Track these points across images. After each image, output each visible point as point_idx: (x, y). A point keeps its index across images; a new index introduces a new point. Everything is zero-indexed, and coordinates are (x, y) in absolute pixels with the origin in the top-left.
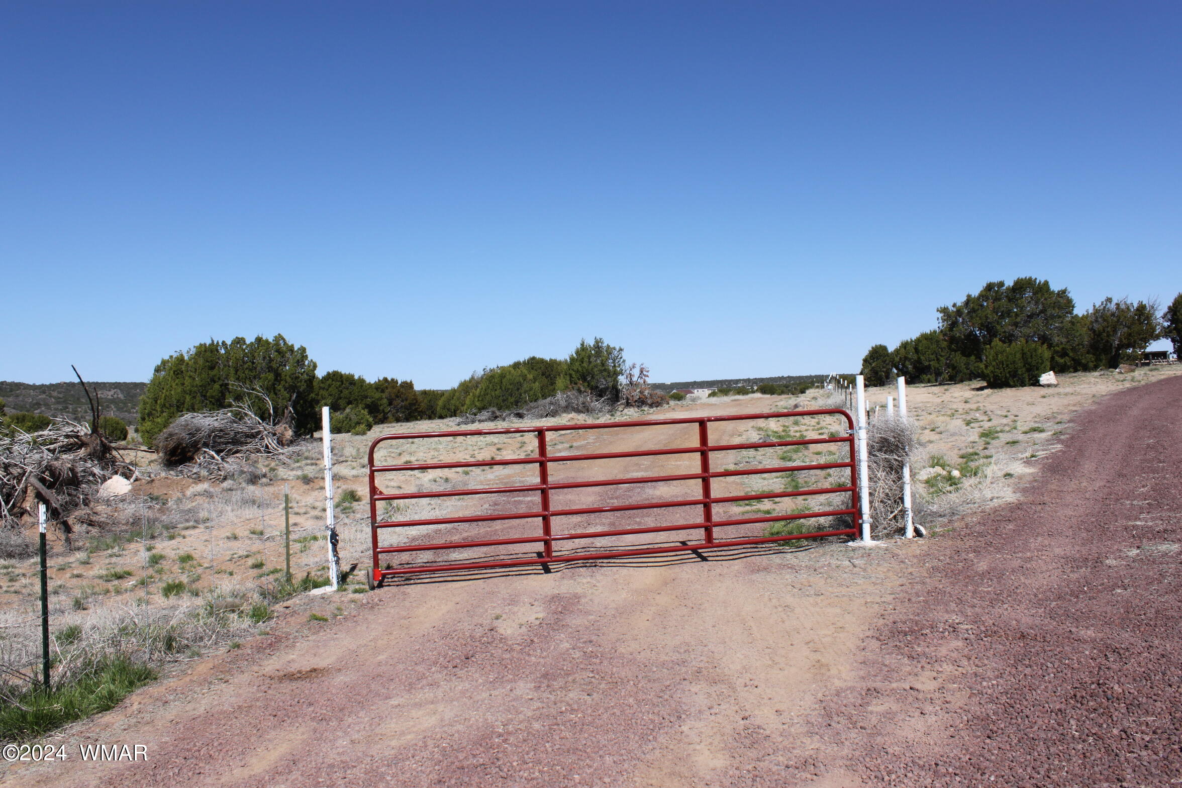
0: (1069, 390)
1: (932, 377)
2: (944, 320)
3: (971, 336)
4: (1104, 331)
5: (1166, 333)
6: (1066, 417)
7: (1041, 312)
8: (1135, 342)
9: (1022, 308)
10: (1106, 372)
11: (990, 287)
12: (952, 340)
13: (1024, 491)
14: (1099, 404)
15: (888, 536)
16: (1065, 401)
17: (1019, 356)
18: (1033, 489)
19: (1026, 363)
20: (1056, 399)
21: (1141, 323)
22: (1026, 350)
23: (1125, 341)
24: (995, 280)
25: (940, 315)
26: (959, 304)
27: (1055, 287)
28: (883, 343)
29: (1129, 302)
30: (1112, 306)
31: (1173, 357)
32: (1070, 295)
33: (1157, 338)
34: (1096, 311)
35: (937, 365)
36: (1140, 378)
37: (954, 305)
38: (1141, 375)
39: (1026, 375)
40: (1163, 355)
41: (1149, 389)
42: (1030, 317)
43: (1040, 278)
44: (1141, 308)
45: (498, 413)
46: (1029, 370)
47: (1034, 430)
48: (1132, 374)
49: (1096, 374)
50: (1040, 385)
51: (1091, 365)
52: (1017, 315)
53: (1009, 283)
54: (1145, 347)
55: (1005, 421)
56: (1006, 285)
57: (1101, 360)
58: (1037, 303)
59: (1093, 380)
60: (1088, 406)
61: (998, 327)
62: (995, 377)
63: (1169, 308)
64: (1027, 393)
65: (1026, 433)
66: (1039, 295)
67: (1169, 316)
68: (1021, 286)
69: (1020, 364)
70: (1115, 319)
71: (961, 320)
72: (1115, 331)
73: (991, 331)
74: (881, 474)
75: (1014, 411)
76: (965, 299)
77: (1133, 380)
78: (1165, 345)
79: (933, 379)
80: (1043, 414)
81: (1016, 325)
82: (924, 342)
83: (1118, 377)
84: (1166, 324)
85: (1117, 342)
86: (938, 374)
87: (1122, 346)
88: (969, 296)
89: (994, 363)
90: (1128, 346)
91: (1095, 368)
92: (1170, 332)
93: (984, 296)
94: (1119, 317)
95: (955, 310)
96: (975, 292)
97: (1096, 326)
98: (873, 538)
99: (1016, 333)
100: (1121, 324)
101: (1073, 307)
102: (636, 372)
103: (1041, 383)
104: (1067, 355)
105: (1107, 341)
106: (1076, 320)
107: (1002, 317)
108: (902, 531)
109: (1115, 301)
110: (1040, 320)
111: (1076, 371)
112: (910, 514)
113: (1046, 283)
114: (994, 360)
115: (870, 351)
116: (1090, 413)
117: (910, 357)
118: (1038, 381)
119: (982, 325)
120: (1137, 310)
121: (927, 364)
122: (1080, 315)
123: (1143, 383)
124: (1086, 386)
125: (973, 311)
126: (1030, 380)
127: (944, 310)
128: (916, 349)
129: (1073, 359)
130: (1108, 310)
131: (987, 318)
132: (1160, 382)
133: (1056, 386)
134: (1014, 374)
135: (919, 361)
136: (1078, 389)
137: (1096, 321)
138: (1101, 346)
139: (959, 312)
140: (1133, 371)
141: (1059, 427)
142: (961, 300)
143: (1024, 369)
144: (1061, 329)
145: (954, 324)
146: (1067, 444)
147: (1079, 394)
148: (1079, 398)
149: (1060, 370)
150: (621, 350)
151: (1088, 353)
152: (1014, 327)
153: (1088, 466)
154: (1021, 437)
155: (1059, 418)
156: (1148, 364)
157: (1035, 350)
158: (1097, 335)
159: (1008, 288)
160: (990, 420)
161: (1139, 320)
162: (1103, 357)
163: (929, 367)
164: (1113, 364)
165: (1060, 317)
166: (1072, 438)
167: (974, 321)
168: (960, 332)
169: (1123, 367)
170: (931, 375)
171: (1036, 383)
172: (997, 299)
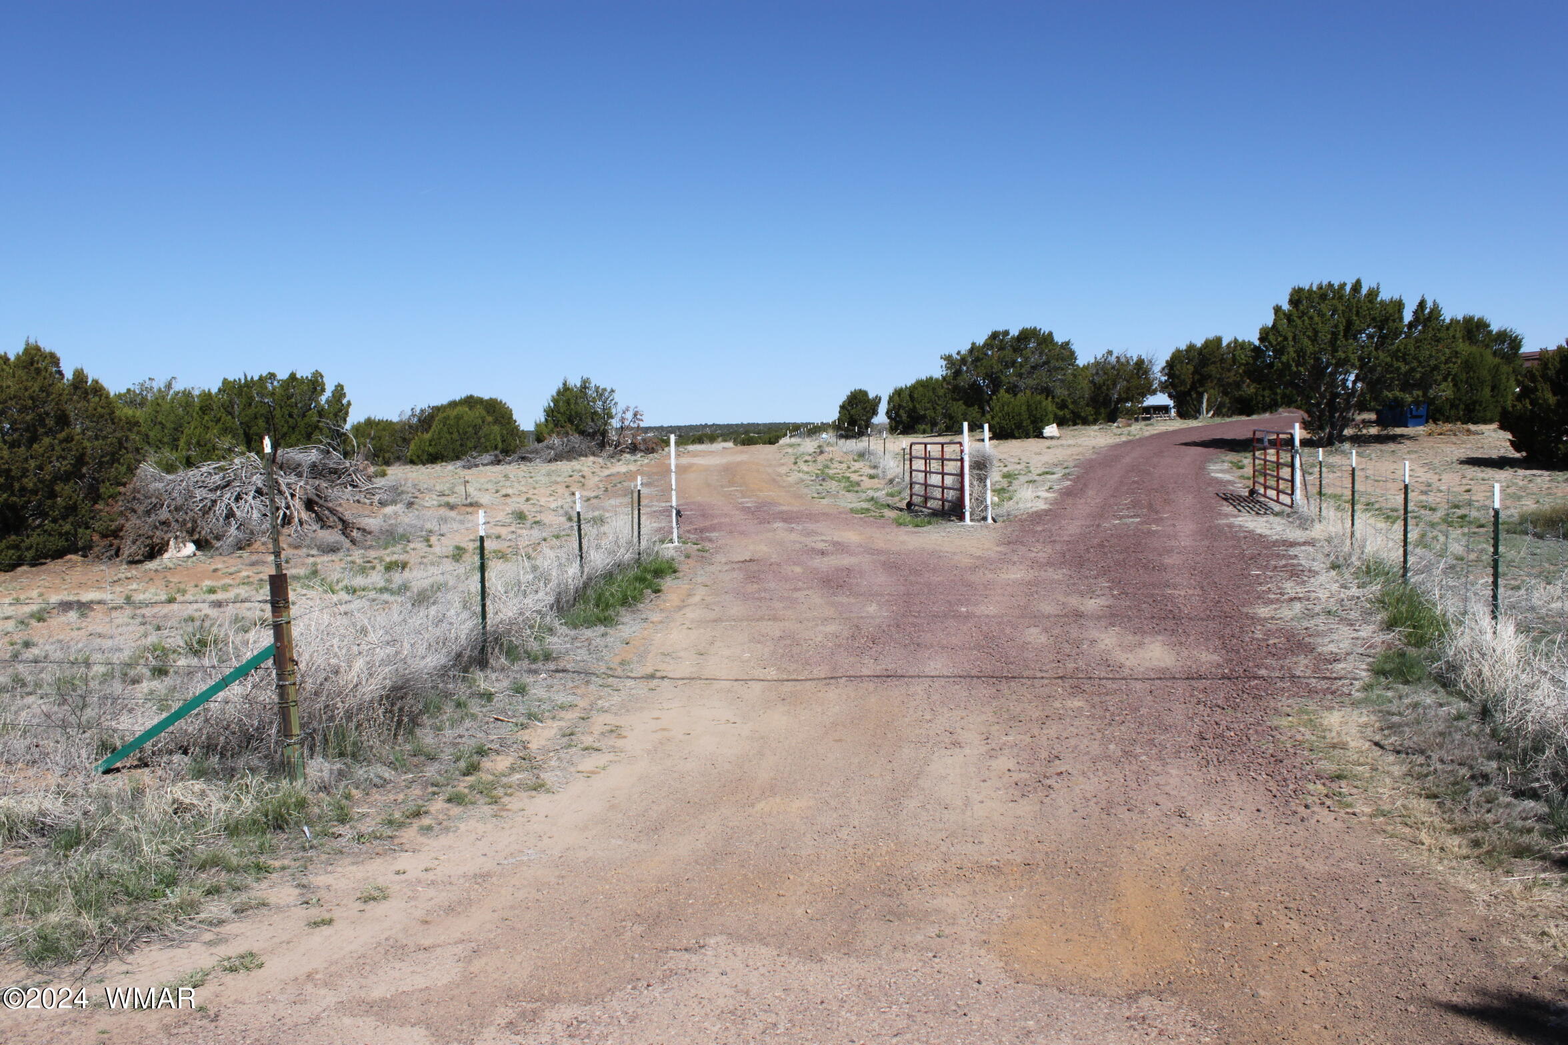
0: (1071, 442)
1: (928, 428)
2: (947, 368)
3: (974, 386)
4: (1104, 384)
5: (1164, 388)
6: (1071, 464)
7: (1045, 363)
8: (1133, 396)
9: (1026, 359)
10: (1105, 427)
11: (995, 335)
12: (956, 389)
13: (1051, 504)
14: (1098, 454)
15: (979, 521)
16: (1069, 451)
17: (1024, 408)
18: (1055, 502)
19: (1030, 416)
20: (1060, 450)
21: (1140, 377)
22: (1031, 402)
23: (1124, 396)
24: (1001, 329)
25: (944, 363)
26: (963, 352)
27: (1059, 338)
28: (864, 388)
29: (1128, 356)
30: (1113, 359)
31: (1173, 412)
32: (1072, 347)
33: (1154, 393)
34: (1097, 363)
35: (933, 415)
36: (1135, 433)
37: (958, 353)
38: (1138, 430)
39: (1031, 427)
40: (1164, 409)
41: (1142, 442)
42: (1034, 368)
43: (1045, 329)
44: (1140, 362)
45: (501, 457)
46: (1033, 422)
47: (1047, 473)
48: (1129, 428)
49: (1096, 427)
50: (1044, 437)
51: (1091, 418)
52: (1021, 365)
53: (1014, 332)
54: (1142, 402)
55: (1019, 467)
56: (1011, 334)
57: (1100, 414)
58: (1041, 354)
59: (1092, 433)
60: (1089, 455)
61: (1003, 378)
62: (1002, 428)
63: (1167, 362)
64: (1032, 444)
65: (1040, 475)
66: (1044, 346)
67: (1166, 371)
68: (1026, 335)
69: (1025, 416)
70: (1115, 372)
71: (965, 368)
72: (1115, 385)
73: (996, 383)
74: (975, 483)
75: (1024, 459)
76: (969, 347)
77: (1129, 434)
78: (1162, 399)
79: (928, 429)
80: (1051, 462)
81: (1020, 375)
82: (921, 389)
83: (1115, 431)
84: (1164, 379)
85: (1116, 396)
86: (934, 424)
87: (1121, 400)
88: (973, 344)
89: (1000, 414)
90: (1127, 400)
91: (1095, 422)
92: (1166, 387)
93: (988, 344)
94: (1118, 370)
95: (959, 357)
96: (981, 340)
97: (1097, 379)
98: (972, 520)
99: (1021, 384)
100: (1121, 377)
101: (1076, 359)
102: (629, 415)
103: (1045, 435)
104: (1067, 407)
105: (1107, 395)
106: (1079, 372)
107: (1007, 367)
108: (985, 519)
109: (1115, 355)
110: (1043, 372)
111: (1075, 424)
112: (990, 509)
113: (1050, 334)
114: (1001, 412)
115: (848, 397)
116: (1091, 460)
117: (905, 405)
118: (1042, 433)
119: (987, 374)
120: (1136, 364)
121: (922, 413)
122: (1081, 366)
123: (1137, 437)
124: (1087, 439)
125: (977, 360)
126: (1034, 432)
127: (948, 358)
128: (911, 396)
129: (1073, 412)
130: (1109, 363)
131: (992, 368)
132: (1152, 437)
133: (1058, 438)
134: (1019, 426)
135: (914, 410)
136: (1080, 441)
137: (1097, 373)
138: (1101, 399)
139: (963, 360)
140: (1130, 425)
141: (1067, 471)
142: (965, 348)
143: (1029, 421)
144: (1062, 381)
145: (957, 373)
146: (1074, 481)
147: (1080, 446)
148: (1081, 449)
149: (1061, 423)
150: (612, 391)
151: (1088, 405)
152: (1018, 378)
153: (1091, 493)
154: (1037, 478)
155: (1066, 464)
156: (1149, 419)
157: (1040, 403)
158: (1097, 388)
159: (1013, 338)
160: (1006, 466)
161: (1137, 374)
162: (1102, 410)
163: (924, 417)
164: (1112, 418)
165: (1062, 369)
166: (1078, 477)
167: (979, 370)
168: (964, 381)
169: (1121, 421)
170: (926, 424)
171: (1039, 435)
172: (1001, 348)
